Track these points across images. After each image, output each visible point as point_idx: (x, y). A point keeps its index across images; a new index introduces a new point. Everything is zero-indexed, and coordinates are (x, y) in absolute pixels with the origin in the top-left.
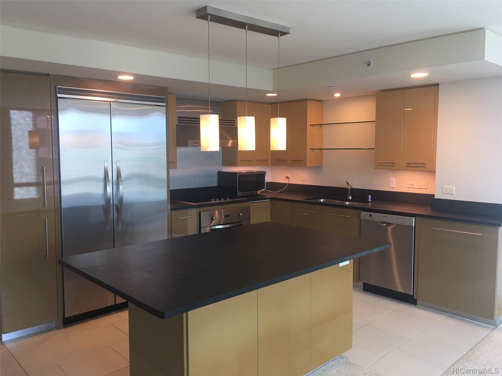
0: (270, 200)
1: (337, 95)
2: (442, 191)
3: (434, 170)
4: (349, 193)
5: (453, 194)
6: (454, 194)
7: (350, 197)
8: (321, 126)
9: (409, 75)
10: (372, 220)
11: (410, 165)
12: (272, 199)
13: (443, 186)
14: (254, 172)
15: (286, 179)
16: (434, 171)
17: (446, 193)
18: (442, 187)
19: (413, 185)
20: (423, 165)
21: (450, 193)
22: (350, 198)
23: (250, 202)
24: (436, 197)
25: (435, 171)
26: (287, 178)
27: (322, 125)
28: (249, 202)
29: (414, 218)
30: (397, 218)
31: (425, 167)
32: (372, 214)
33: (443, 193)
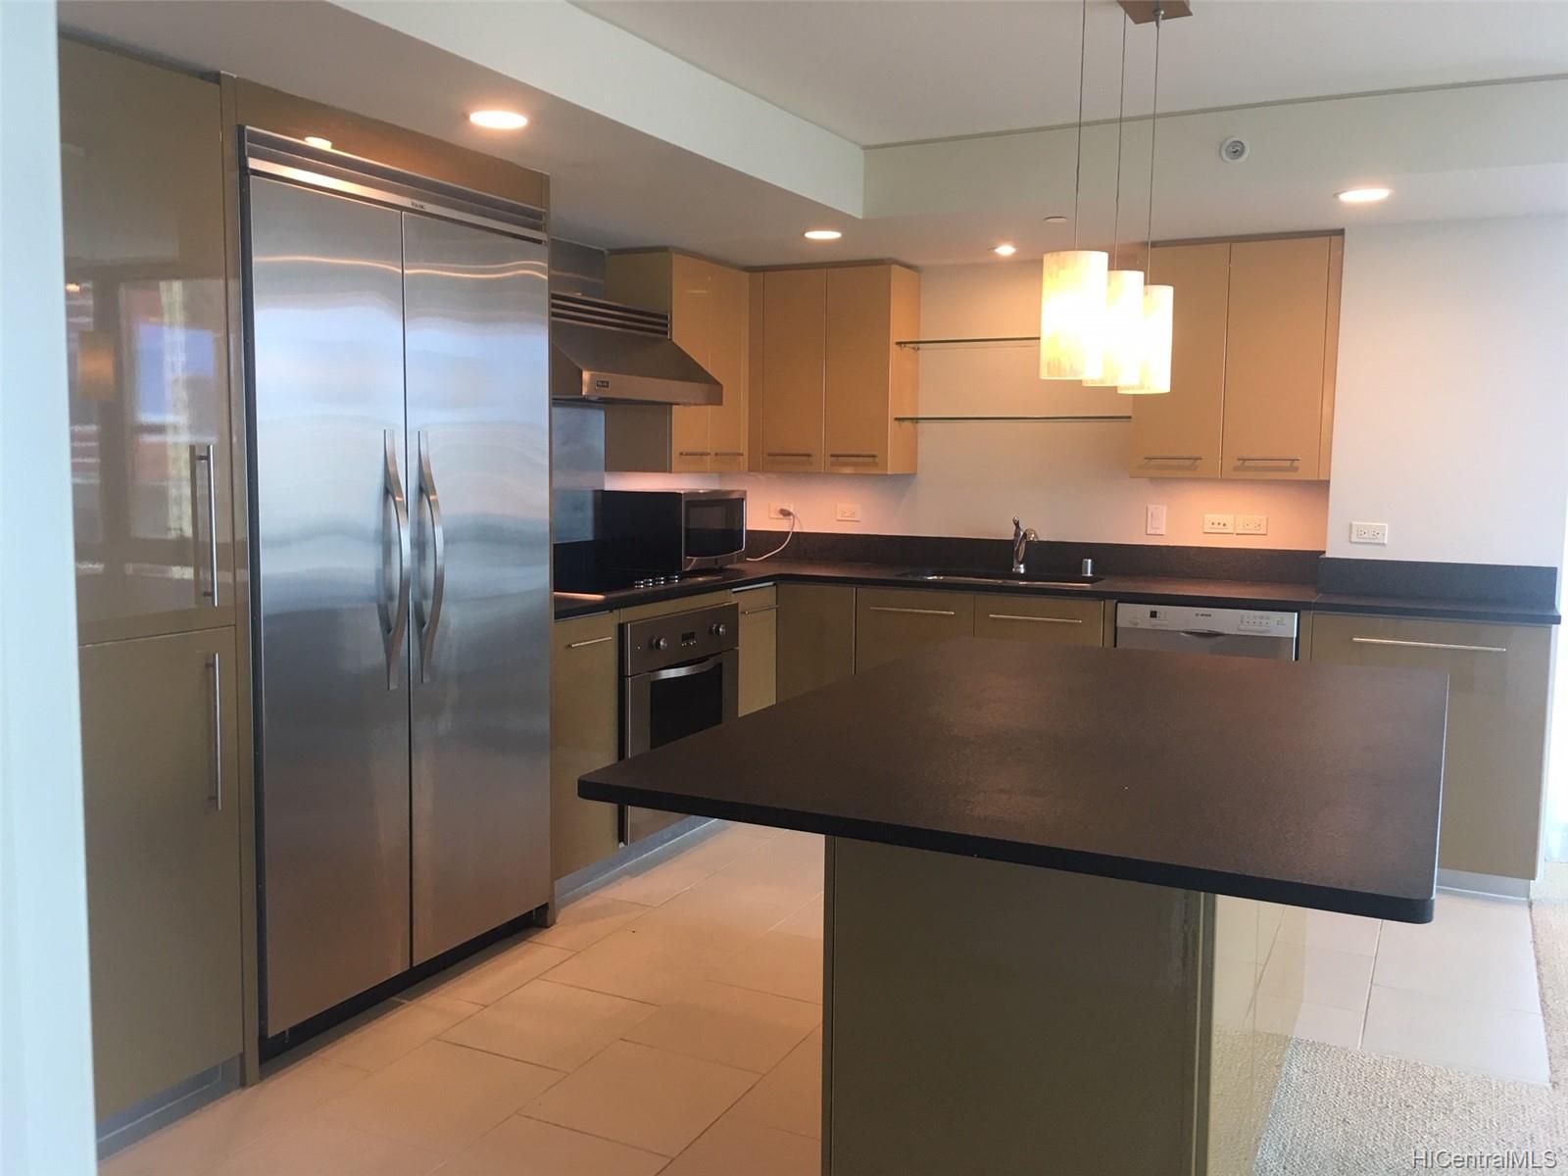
0: (774, 585)
1: (1006, 250)
2: (1350, 537)
3: (1322, 478)
4: (1021, 556)
5: (1384, 544)
6: (1386, 542)
7: (1022, 566)
8: (918, 349)
9: (1336, 195)
10: (1162, 628)
11: (1247, 463)
12: (779, 579)
13: (1354, 523)
14: (700, 493)
15: (781, 516)
16: (1324, 481)
17: (1361, 541)
18: (1351, 525)
19: (1225, 525)
20: (1288, 463)
21: (1376, 541)
22: (1022, 571)
23: (734, 590)
24: (1328, 555)
25: (1328, 482)
26: (786, 513)
27: (921, 345)
28: (731, 588)
29: (1296, 614)
30: (1243, 616)
31: (1296, 469)
32: (1158, 611)
33: (1351, 542)
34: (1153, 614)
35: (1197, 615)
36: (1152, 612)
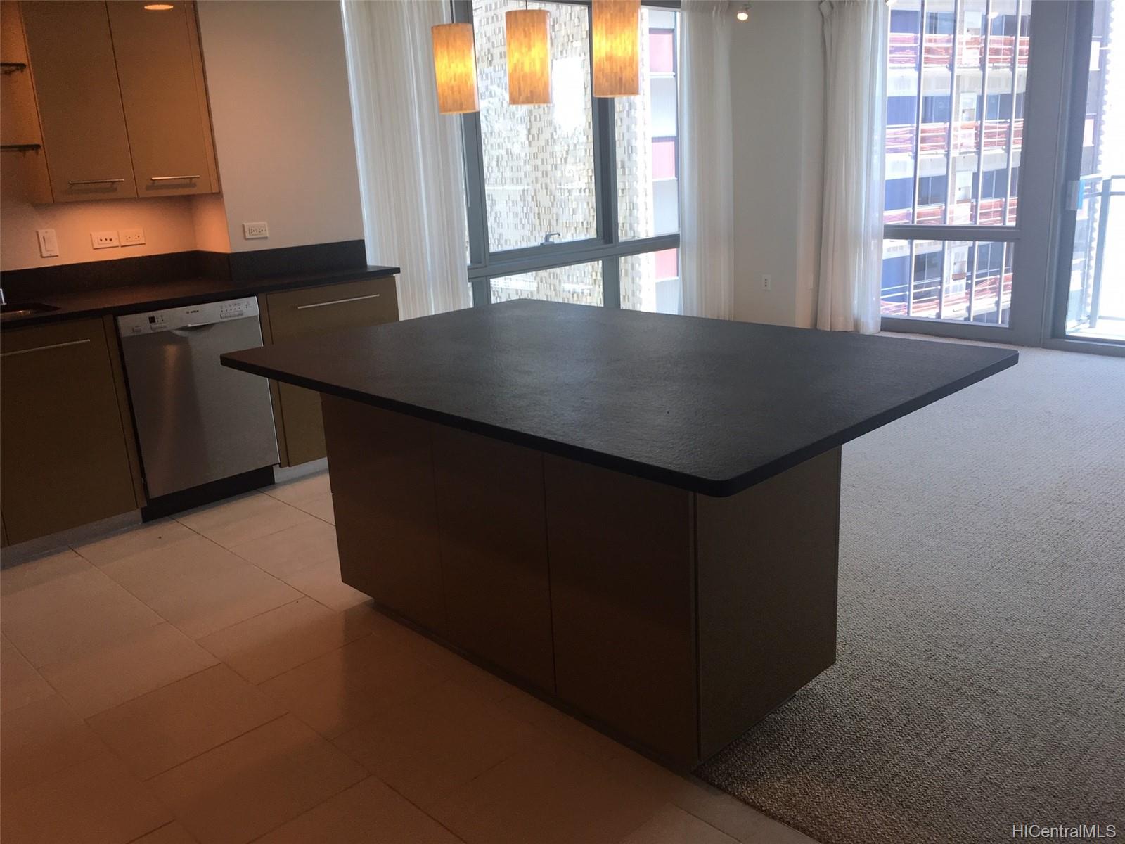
2: (245, 236)
3: (215, 190)
6: (268, 236)
10: (159, 330)
11: (157, 183)
13: (245, 224)
16: (217, 193)
17: (253, 237)
18: (243, 226)
19: (111, 240)
20: (188, 181)
21: (262, 236)
25: (222, 192)
30: (222, 307)
31: (194, 185)
32: (155, 315)
33: (246, 239)
34: (152, 320)
35: (188, 313)
36: (150, 318)
